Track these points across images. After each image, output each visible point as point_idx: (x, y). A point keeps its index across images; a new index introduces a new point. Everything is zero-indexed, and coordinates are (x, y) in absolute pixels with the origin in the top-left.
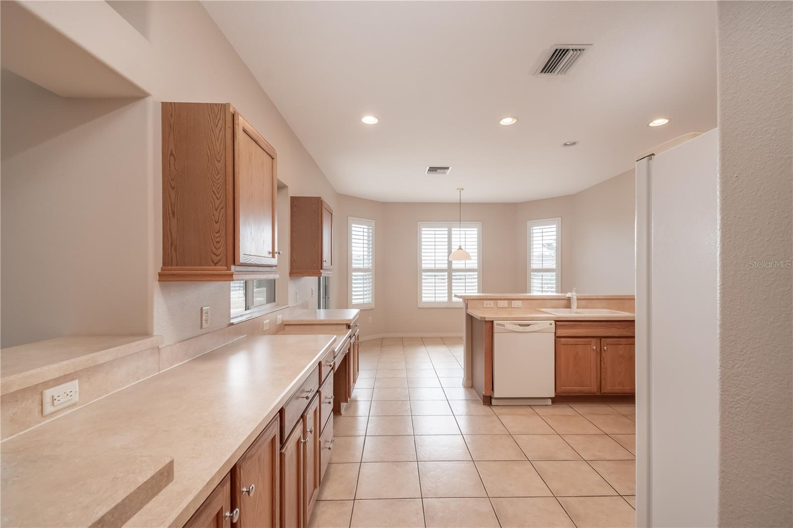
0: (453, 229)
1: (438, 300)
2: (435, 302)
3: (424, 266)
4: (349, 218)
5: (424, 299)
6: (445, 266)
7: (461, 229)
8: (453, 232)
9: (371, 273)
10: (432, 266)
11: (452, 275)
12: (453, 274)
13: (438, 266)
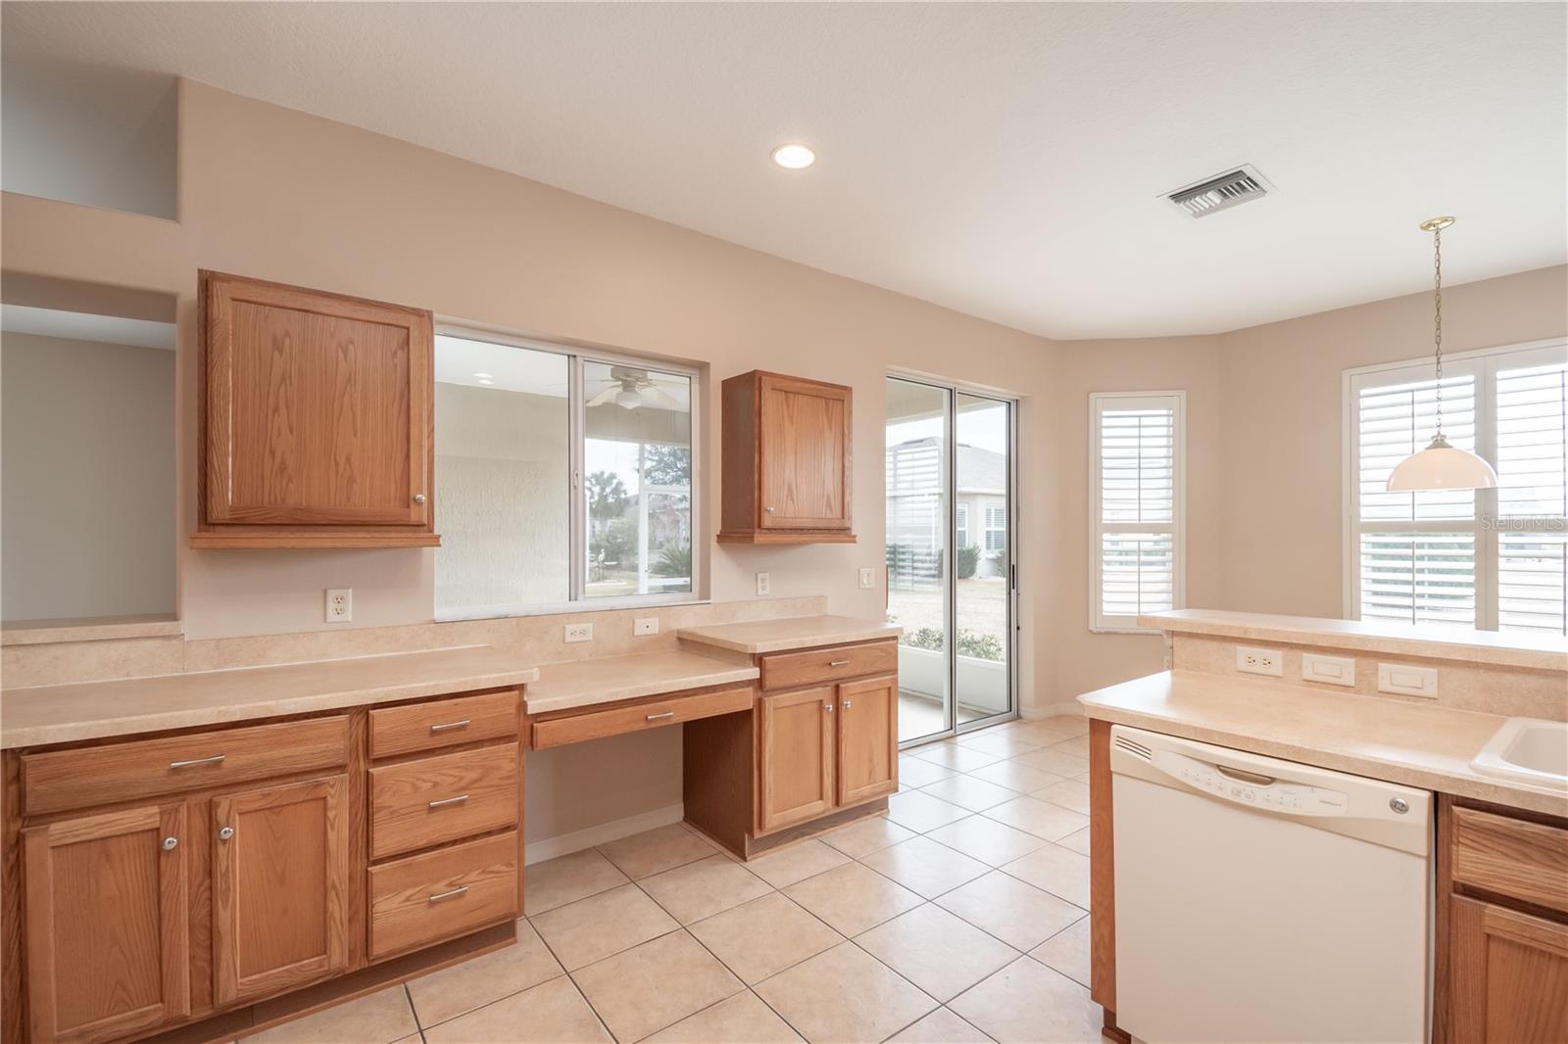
0: (1499, 375)
4: (1092, 396)
7: (1443, 382)
9: (1170, 536)
12: (1503, 540)
13: (1429, 514)
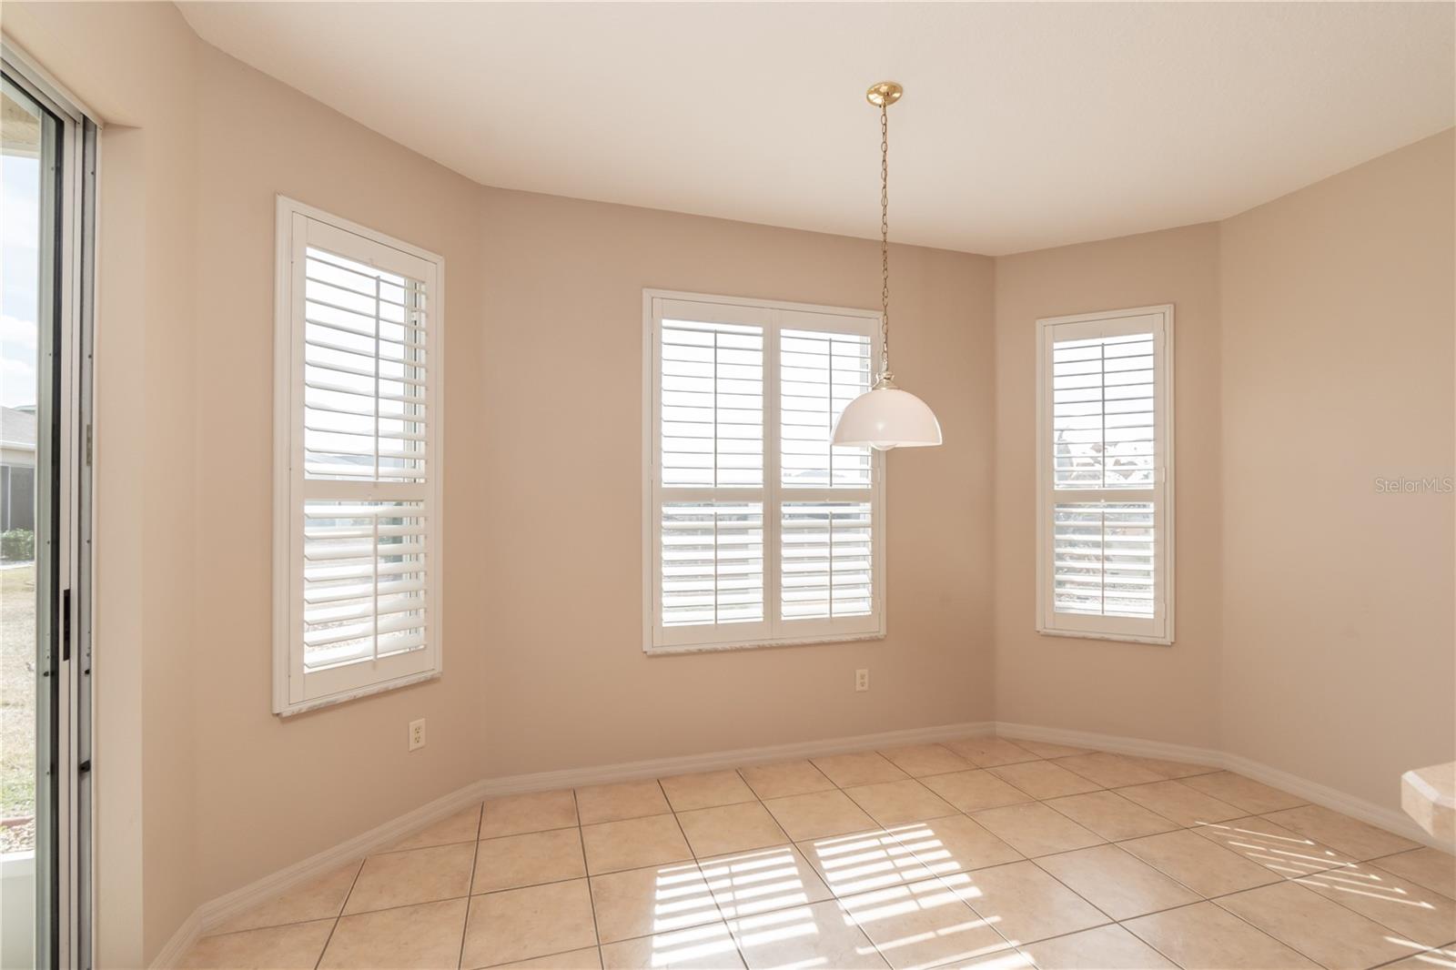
0: (784, 332)
1: (726, 616)
2: (717, 627)
3: (671, 477)
5: (670, 618)
6: (756, 478)
8: (785, 344)
10: (704, 478)
11: (779, 516)
12: (785, 510)
13: (727, 479)
